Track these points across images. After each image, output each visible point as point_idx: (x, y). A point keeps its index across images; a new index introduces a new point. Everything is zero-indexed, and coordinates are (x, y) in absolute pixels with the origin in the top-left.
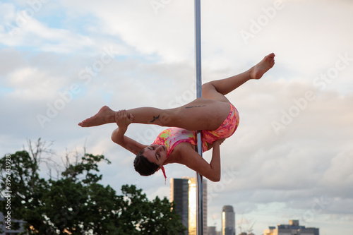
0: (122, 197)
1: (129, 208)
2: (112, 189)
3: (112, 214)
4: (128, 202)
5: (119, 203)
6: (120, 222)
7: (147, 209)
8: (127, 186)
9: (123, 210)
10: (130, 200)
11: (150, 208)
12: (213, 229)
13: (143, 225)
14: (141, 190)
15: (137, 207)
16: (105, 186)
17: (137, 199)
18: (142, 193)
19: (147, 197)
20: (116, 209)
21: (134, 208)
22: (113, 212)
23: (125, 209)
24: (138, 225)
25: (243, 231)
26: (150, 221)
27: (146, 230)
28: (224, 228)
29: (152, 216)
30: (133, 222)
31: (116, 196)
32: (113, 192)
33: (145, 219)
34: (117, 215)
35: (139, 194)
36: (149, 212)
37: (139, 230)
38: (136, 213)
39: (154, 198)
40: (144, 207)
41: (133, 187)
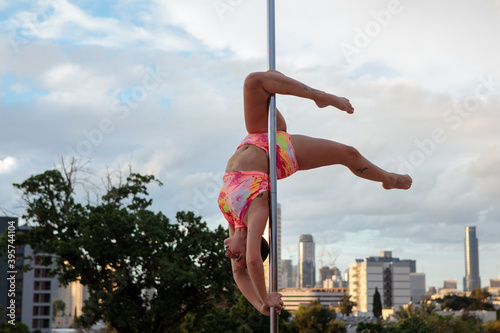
0: (177, 226)
1: (185, 239)
2: (165, 217)
3: (164, 246)
4: (184, 232)
5: (174, 233)
6: (175, 256)
7: (208, 241)
8: (183, 212)
9: (178, 242)
10: (187, 230)
11: (212, 240)
12: (288, 263)
13: (203, 260)
14: (200, 218)
15: (196, 238)
16: (156, 213)
17: (196, 229)
18: (202, 221)
19: (208, 225)
20: (170, 240)
21: (192, 240)
22: (166, 244)
23: (181, 240)
24: (197, 260)
25: (324, 265)
26: (211, 255)
27: (207, 266)
28: (301, 262)
29: (214, 249)
30: (191, 257)
31: (170, 225)
32: (166, 220)
33: (205, 253)
34: (171, 248)
35: (198, 222)
36: (210, 244)
37: (199, 265)
38: (195, 245)
39: (217, 228)
40: (204, 238)
41: (191, 215)
